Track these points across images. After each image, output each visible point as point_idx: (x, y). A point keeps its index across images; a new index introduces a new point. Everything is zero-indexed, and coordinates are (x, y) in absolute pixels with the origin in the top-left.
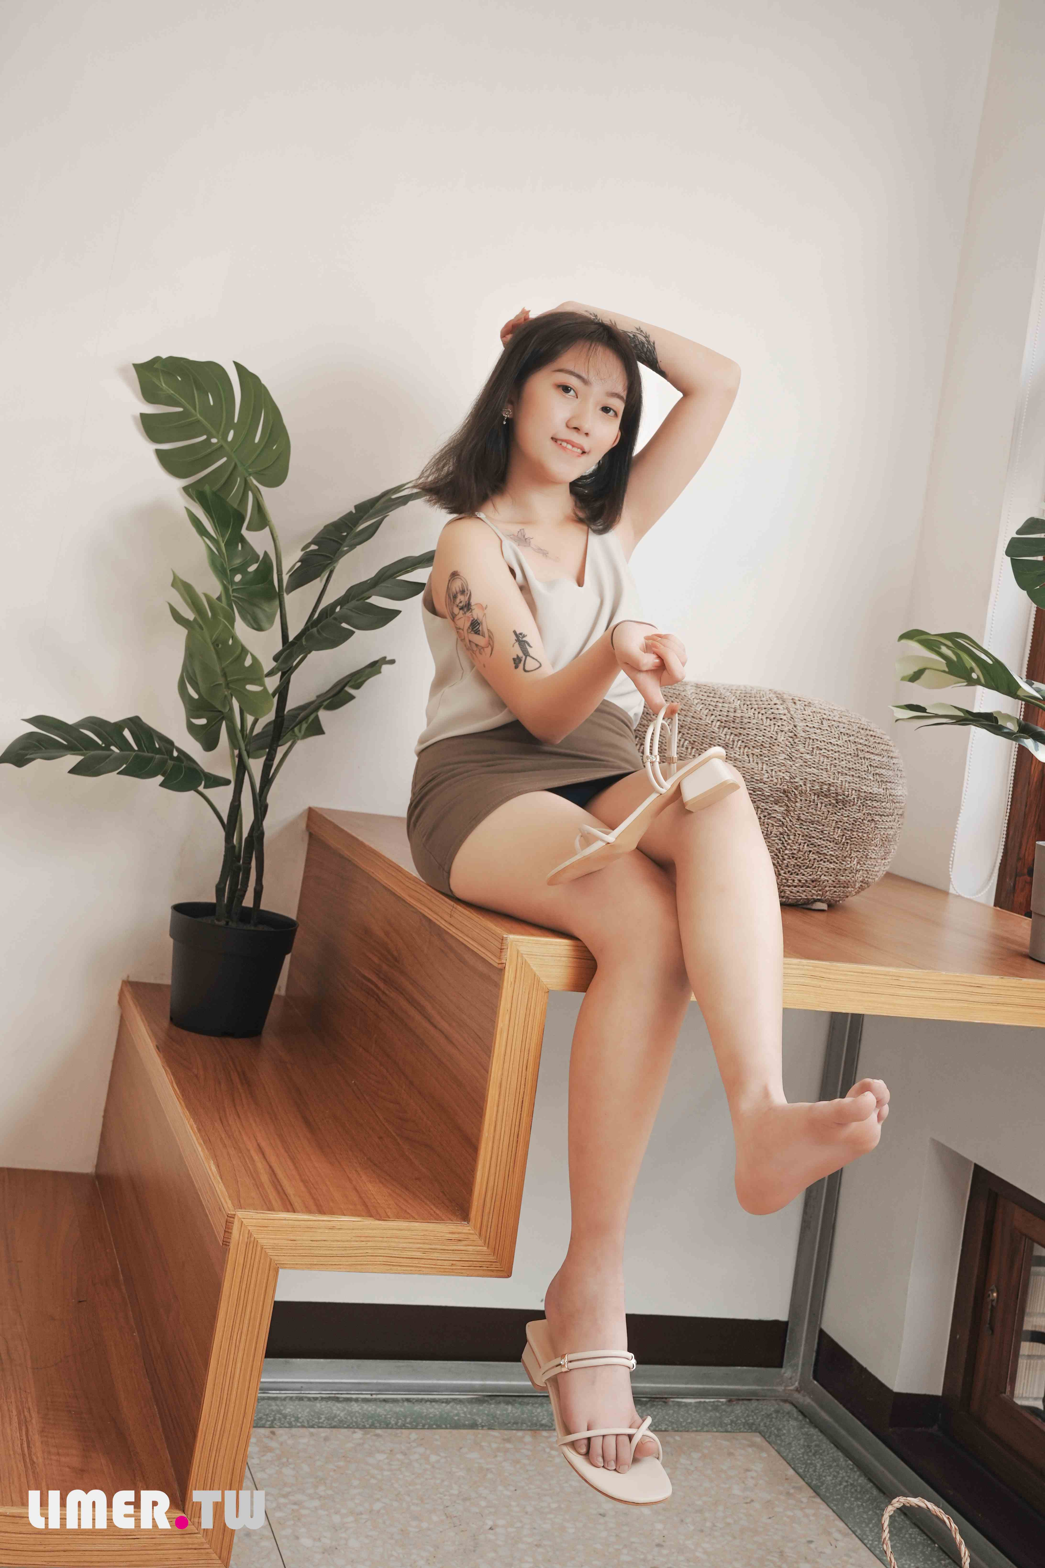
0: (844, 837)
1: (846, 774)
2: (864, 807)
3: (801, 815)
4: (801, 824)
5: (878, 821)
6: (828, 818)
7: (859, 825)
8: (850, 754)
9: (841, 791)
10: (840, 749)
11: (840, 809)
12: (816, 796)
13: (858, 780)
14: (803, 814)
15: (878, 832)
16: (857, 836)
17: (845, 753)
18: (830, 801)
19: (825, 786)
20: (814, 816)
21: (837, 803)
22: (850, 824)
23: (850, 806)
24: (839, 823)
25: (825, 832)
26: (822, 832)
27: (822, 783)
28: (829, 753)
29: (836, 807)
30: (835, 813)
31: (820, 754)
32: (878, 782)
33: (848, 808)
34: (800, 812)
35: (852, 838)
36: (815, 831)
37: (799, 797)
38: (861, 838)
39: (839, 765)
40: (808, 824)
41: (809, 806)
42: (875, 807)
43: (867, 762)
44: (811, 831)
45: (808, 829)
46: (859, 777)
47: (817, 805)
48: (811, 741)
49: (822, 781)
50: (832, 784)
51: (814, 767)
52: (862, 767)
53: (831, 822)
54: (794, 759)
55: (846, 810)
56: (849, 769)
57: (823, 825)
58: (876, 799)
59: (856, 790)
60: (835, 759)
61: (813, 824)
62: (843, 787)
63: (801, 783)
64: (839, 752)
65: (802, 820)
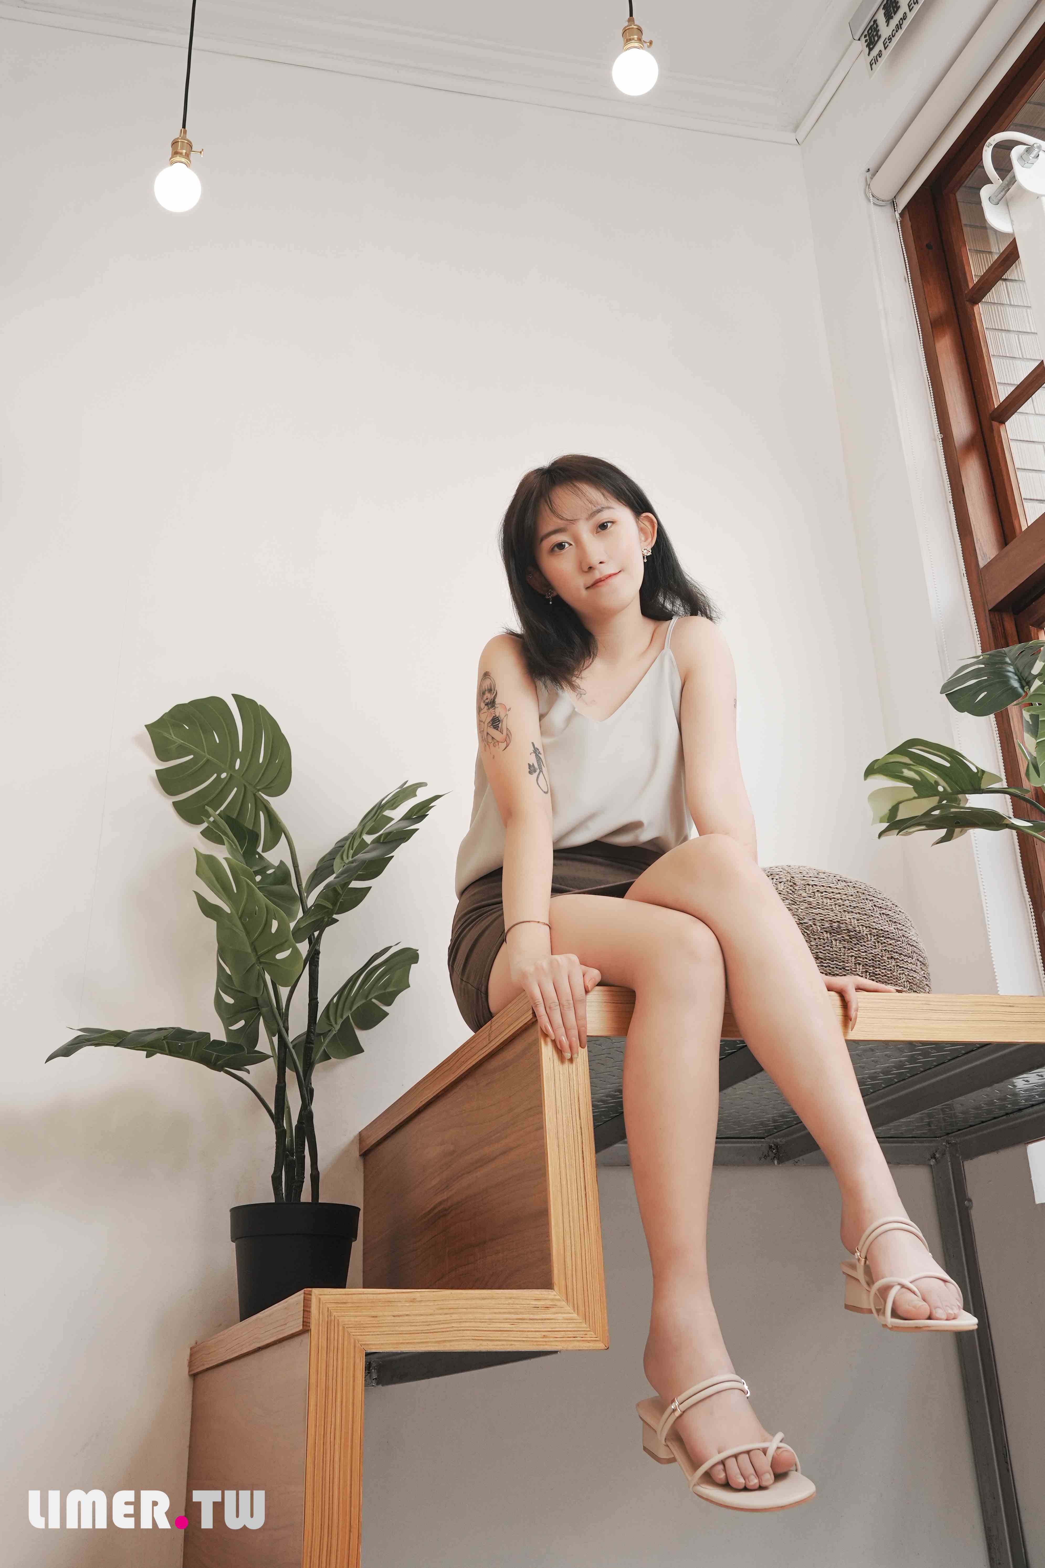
0: (868, 974)
1: (852, 912)
2: (880, 944)
3: (819, 953)
4: (822, 962)
5: (897, 959)
6: (846, 955)
7: (879, 961)
8: (852, 895)
9: (851, 928)
10: (840, 891)
11: (855, 944)
12: (828, 934)
13: (865, 917)
14: (821, 952)
15: (902, 972)
16: (880, 973)
17: (846, 894)
18: (843, 937)
19: (834, 924)
20: (832, 953)
21: (850, 939)
22: (870, 960)
23: (865, 942)
24: (858, 959)
25: (846, 968)
26: (844, 969)
27: (831, 921)
28: (830, 895)
29: (851, 942)
30: (852, 949)
31: (822, 896)
32: (887, 921)
33: (863, 944)
34: (818, 951)
35: (876, 975)
36: (837, 968)
37: (812, 936)
38: (885, 976)
39: (843, 905)
40: (828, 961)
41: (824, 944)
42: (891, 944)
43: (870, 903)
44: (833, 968)
45: (829, 967)
46: (866, 914)
47: (832, 942)
48: (811, 886)
49: (831, 919)
50: (841, 922)
51: (819, 908)
52: (867, 906)
53: (850, 958)
54: (798, 903)
55: (862, 946)
56: (854, 907)
57: (844, 962)
58: (889, 936)
59: (866, 928)
60: (838, 900)
61: (833, 961)
62: (853, 924)
63: (810, 923)
64: (839, 893)
65: (822, 958)
